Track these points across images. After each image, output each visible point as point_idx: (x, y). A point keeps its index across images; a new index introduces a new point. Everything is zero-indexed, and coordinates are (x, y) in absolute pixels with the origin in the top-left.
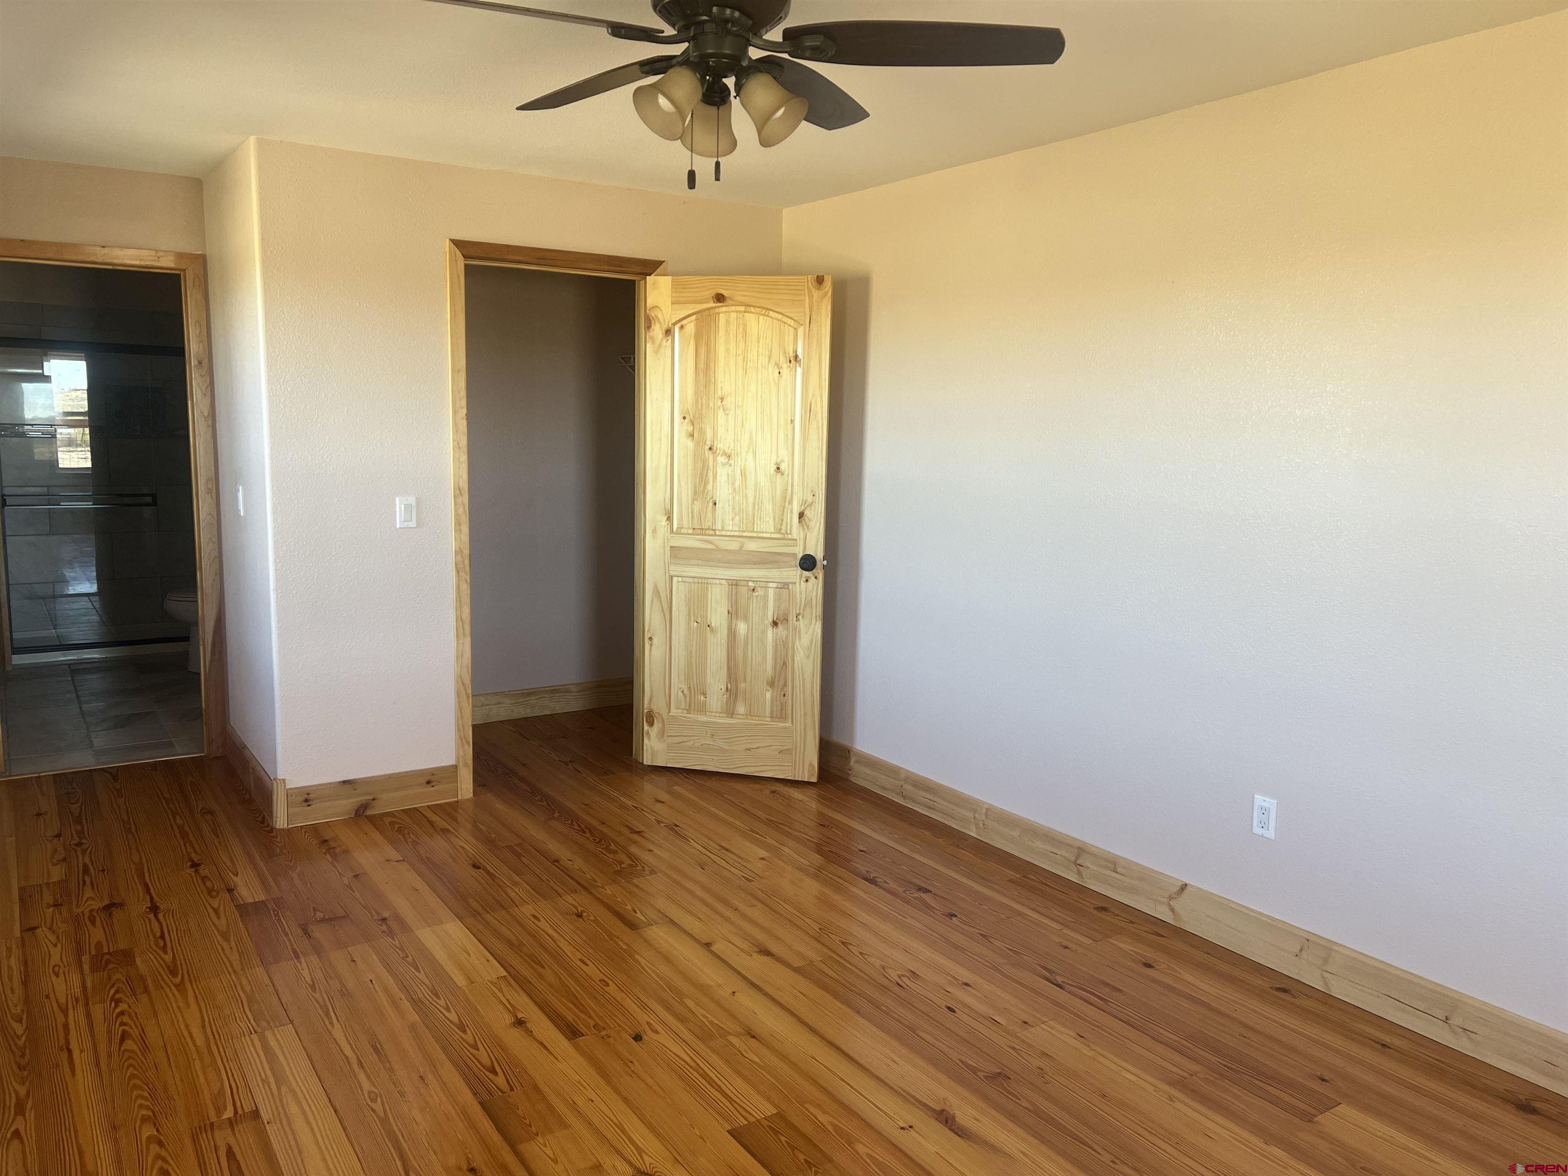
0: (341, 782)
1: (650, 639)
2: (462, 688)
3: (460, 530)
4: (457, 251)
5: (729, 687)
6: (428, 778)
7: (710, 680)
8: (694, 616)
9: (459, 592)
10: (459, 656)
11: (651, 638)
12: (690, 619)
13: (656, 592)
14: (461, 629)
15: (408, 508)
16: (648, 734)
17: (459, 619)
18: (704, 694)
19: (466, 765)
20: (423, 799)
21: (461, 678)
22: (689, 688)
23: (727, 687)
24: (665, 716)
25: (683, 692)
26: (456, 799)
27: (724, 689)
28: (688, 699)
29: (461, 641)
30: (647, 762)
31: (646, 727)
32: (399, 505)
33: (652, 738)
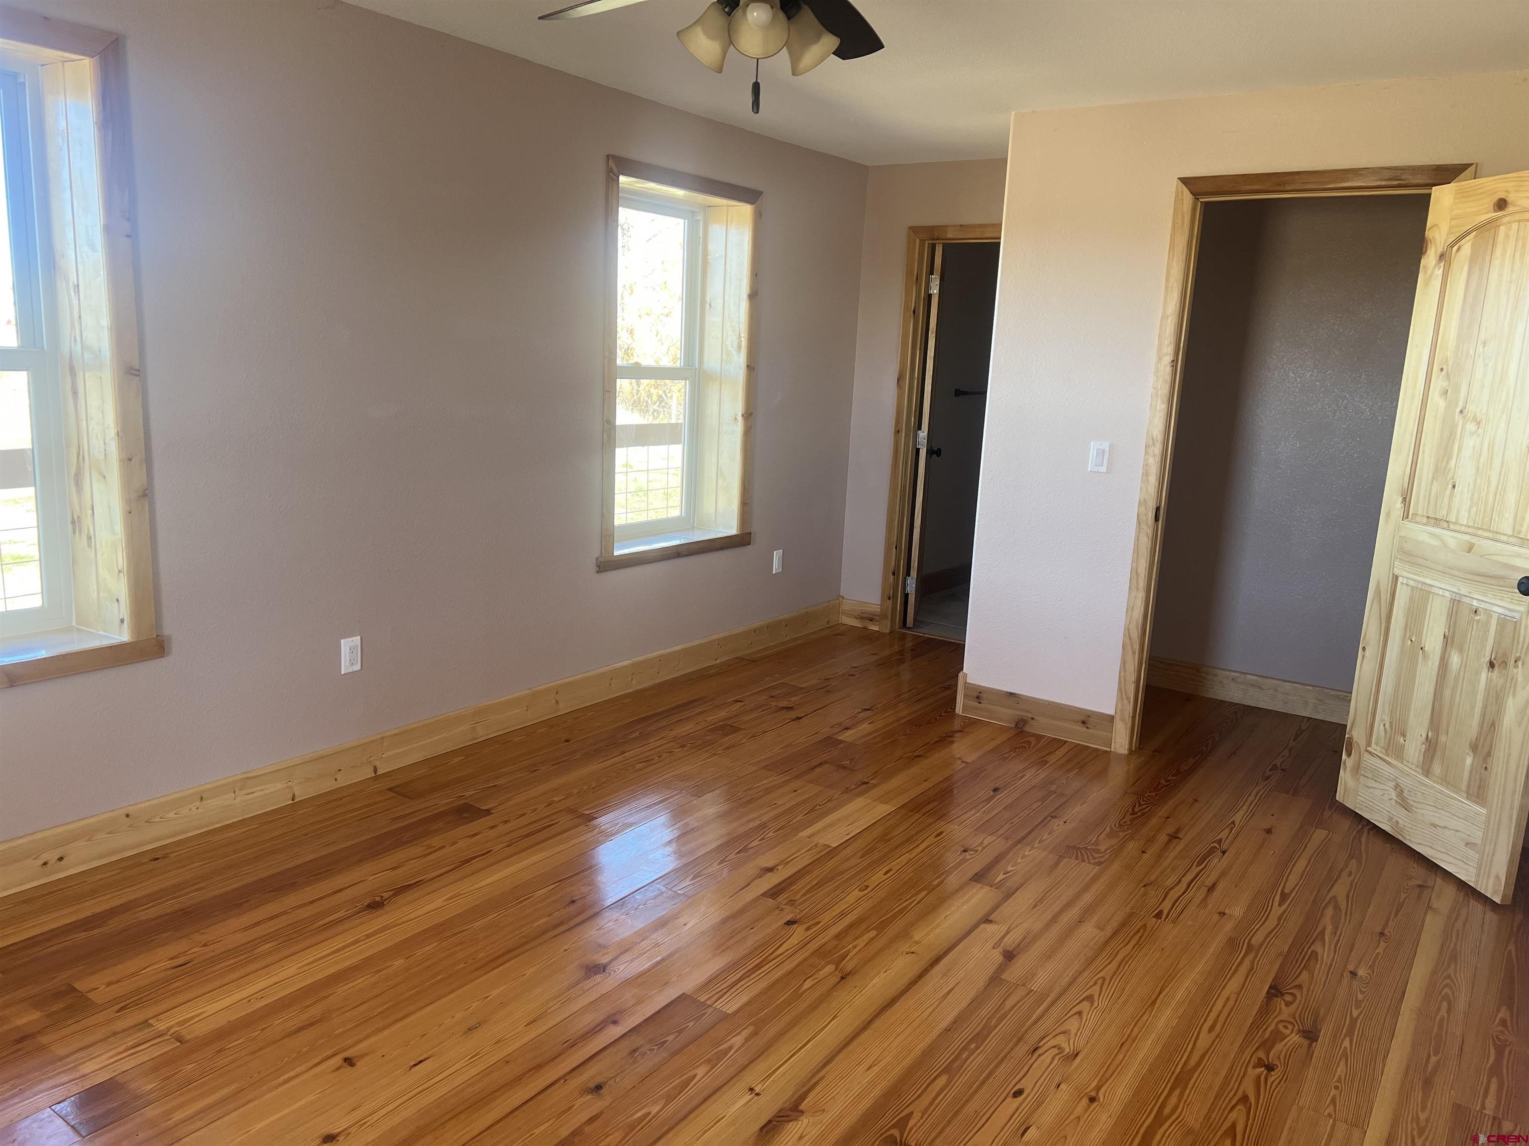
0: (1008, 692)
1: (1364, 649)
2: (1128, 642)
3: (1148, 481)
4: (1185, 189)
5: (1430, 735)
6: (1083, 718)
7: (1412, 720)
8: (1410, 631)
9: (1138, 544)
10: (1130, 609)
11: (1364, 647)
12: (1405, 635)
13: (1378, 591)
14: (1134, 582)
15: (1100, 453)
16: (1345, 764)
17: (1134, 572)
18: (1404, 735)
19: (1122, 720)
20: (1077, 736)
21: (1128, 630)
22: (1391, 723)
23: (1427, 735)
24: (1363, 747)
25: (1384, 725)
26: (1109, 750)
27: (1424, 735)
28: (1388, 736)
29: (1133, 594)
30: (1339, 798)
31: (1344, 756)
32: (1094, 447)
33: (1348, 769)
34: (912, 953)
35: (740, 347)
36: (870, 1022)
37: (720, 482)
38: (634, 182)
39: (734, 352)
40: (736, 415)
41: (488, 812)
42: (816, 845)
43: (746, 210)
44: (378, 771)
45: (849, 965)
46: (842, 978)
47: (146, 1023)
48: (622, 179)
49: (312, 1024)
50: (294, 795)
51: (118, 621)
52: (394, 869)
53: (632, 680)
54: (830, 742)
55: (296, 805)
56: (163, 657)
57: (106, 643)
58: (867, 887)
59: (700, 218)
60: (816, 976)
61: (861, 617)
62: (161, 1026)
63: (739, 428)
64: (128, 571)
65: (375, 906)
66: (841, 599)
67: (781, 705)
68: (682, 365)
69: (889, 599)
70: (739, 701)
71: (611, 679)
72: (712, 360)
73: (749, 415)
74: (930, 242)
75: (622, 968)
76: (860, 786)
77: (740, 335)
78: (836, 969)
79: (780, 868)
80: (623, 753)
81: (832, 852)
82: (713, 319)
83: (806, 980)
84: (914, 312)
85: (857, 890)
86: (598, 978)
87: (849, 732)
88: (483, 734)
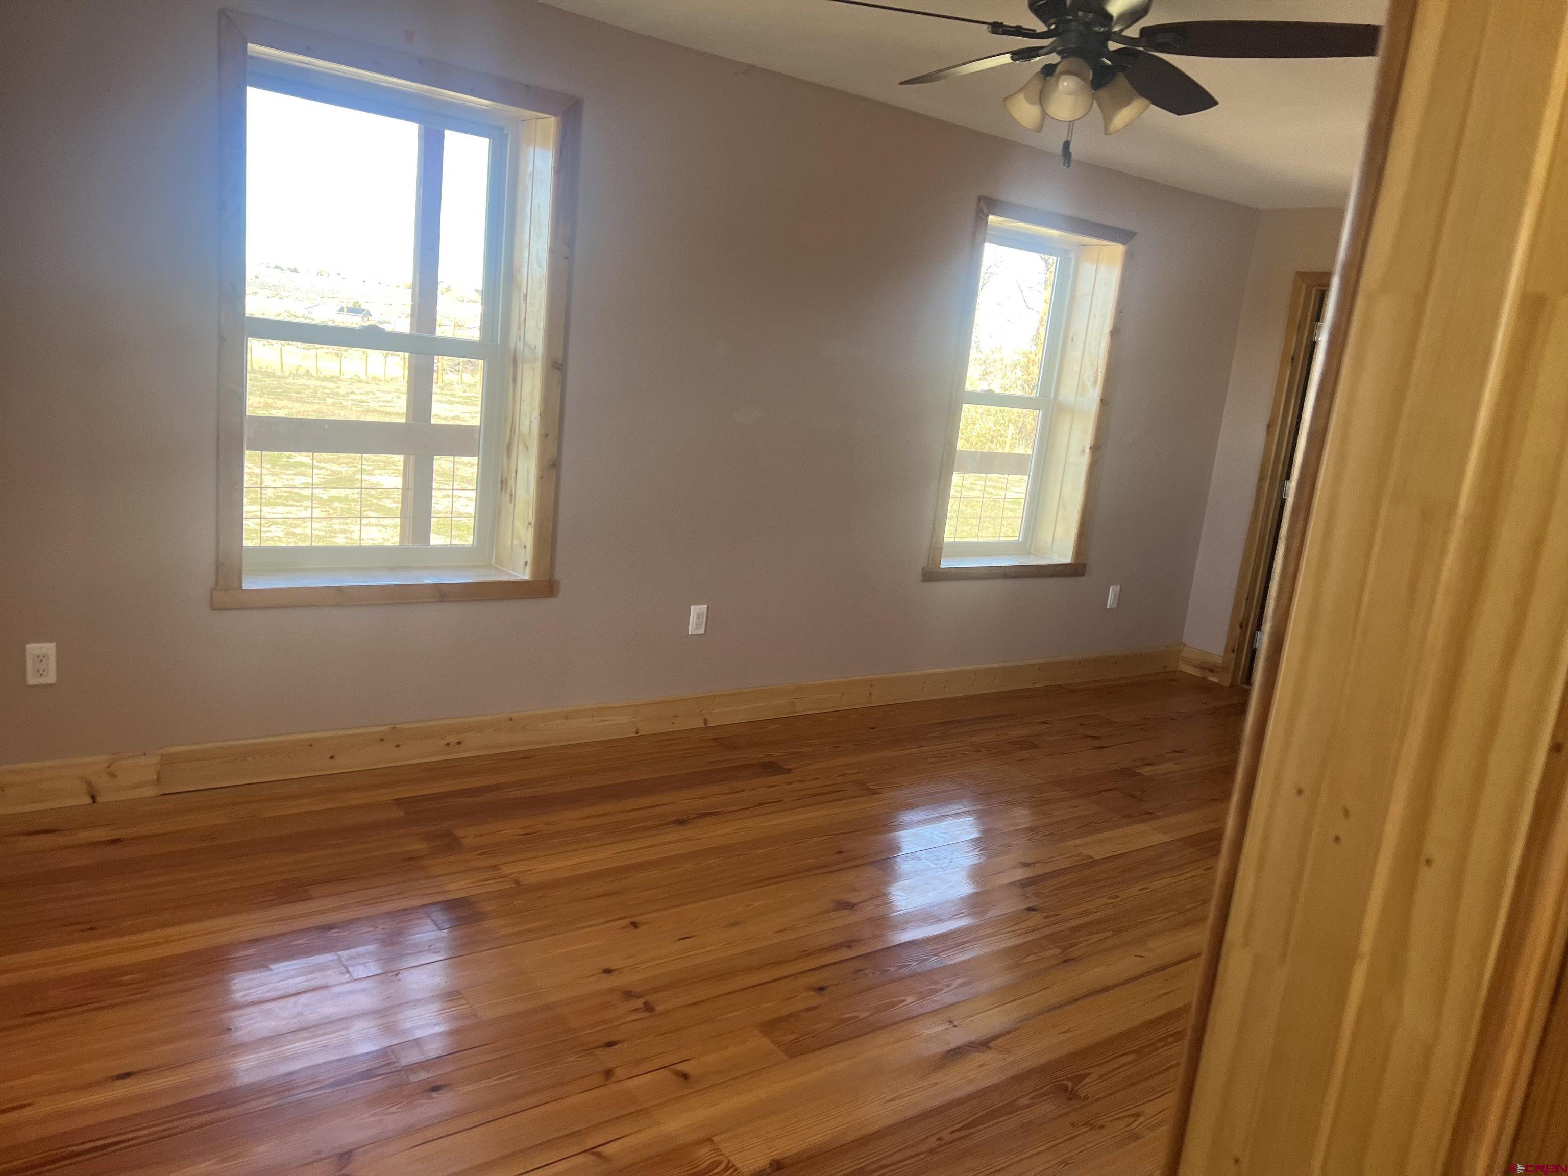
34: (1142, 957)
35: (1095, 382)
36: (1077, 1000)
37: (1061, 511)
38: (1005, 221)
39: (1089, 386)
40: (1084, 447)
41: (789, 771)
42: (1079, 855)
43: (1117, 250)
44: (708, 723)
45: (1075, 952)
46: (1065, 961)
47: (495, 867)
48: (991, 217)
49: (612, 894)
50: (638, 730)
51: (523, 563)
52: (702, 798)
53: (945, 687)
54: (1127, 772)
55: (638, 737)
56: (552, 596)
57: (512, 579)
58: (1118, 897)
59: (1072, 256)
60: (1040, 954)
61: (1201, 667)
62: (506, 870)
63: (1084, 461)
64: (535, 525)
65: (681, 822)
66: (1182, 646)
67: (1088, 733)
68: (1038, 395)
69: (1233, 651)
70: (1047, 723)
71: (925, 682)
72: (1068, 393)
73: (1096, 448)
74: (1319, 288)
75: (868, 909)
76: (1144, 814)
77: (1097, 369)
78: (1062, 953)
79: (1036, 865)
80: (920, 746)
81: (1096, 863)
82: (1075, 353)
83: (1030, 955)
84: (1293, 359)
85: (1107, 897)
86: (845, 912)
87: (1149, 768)
88: (801, 709)
